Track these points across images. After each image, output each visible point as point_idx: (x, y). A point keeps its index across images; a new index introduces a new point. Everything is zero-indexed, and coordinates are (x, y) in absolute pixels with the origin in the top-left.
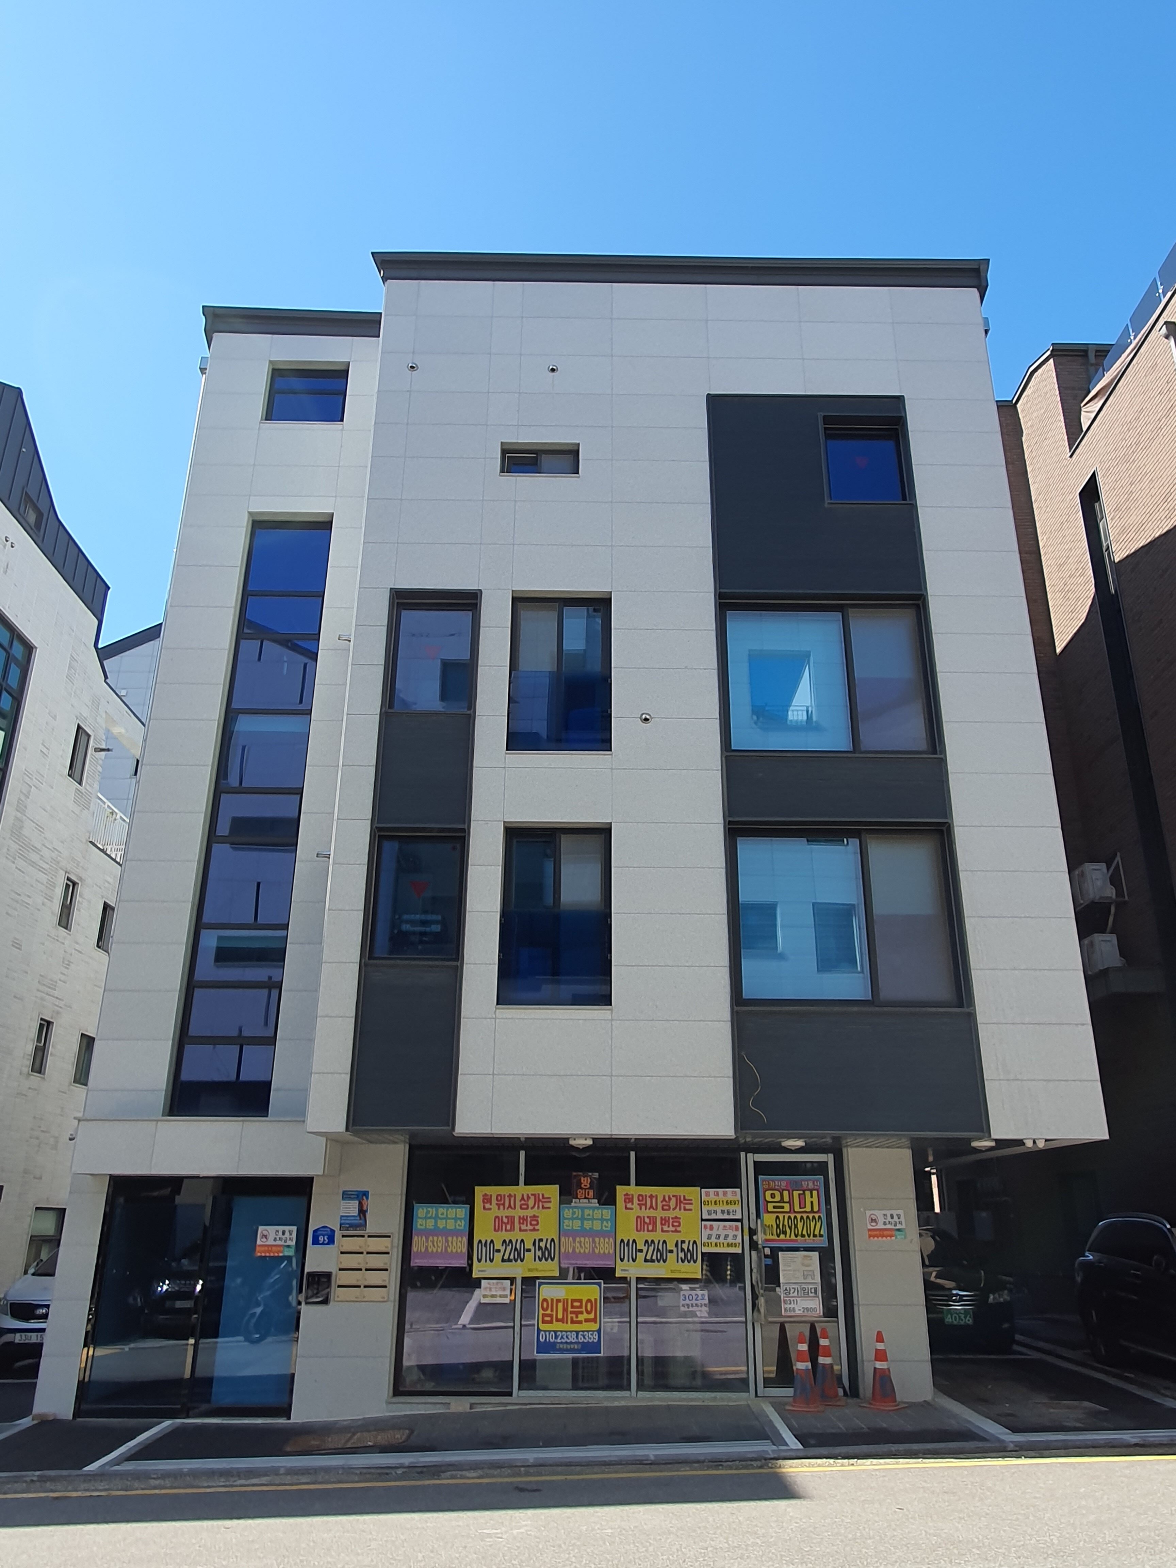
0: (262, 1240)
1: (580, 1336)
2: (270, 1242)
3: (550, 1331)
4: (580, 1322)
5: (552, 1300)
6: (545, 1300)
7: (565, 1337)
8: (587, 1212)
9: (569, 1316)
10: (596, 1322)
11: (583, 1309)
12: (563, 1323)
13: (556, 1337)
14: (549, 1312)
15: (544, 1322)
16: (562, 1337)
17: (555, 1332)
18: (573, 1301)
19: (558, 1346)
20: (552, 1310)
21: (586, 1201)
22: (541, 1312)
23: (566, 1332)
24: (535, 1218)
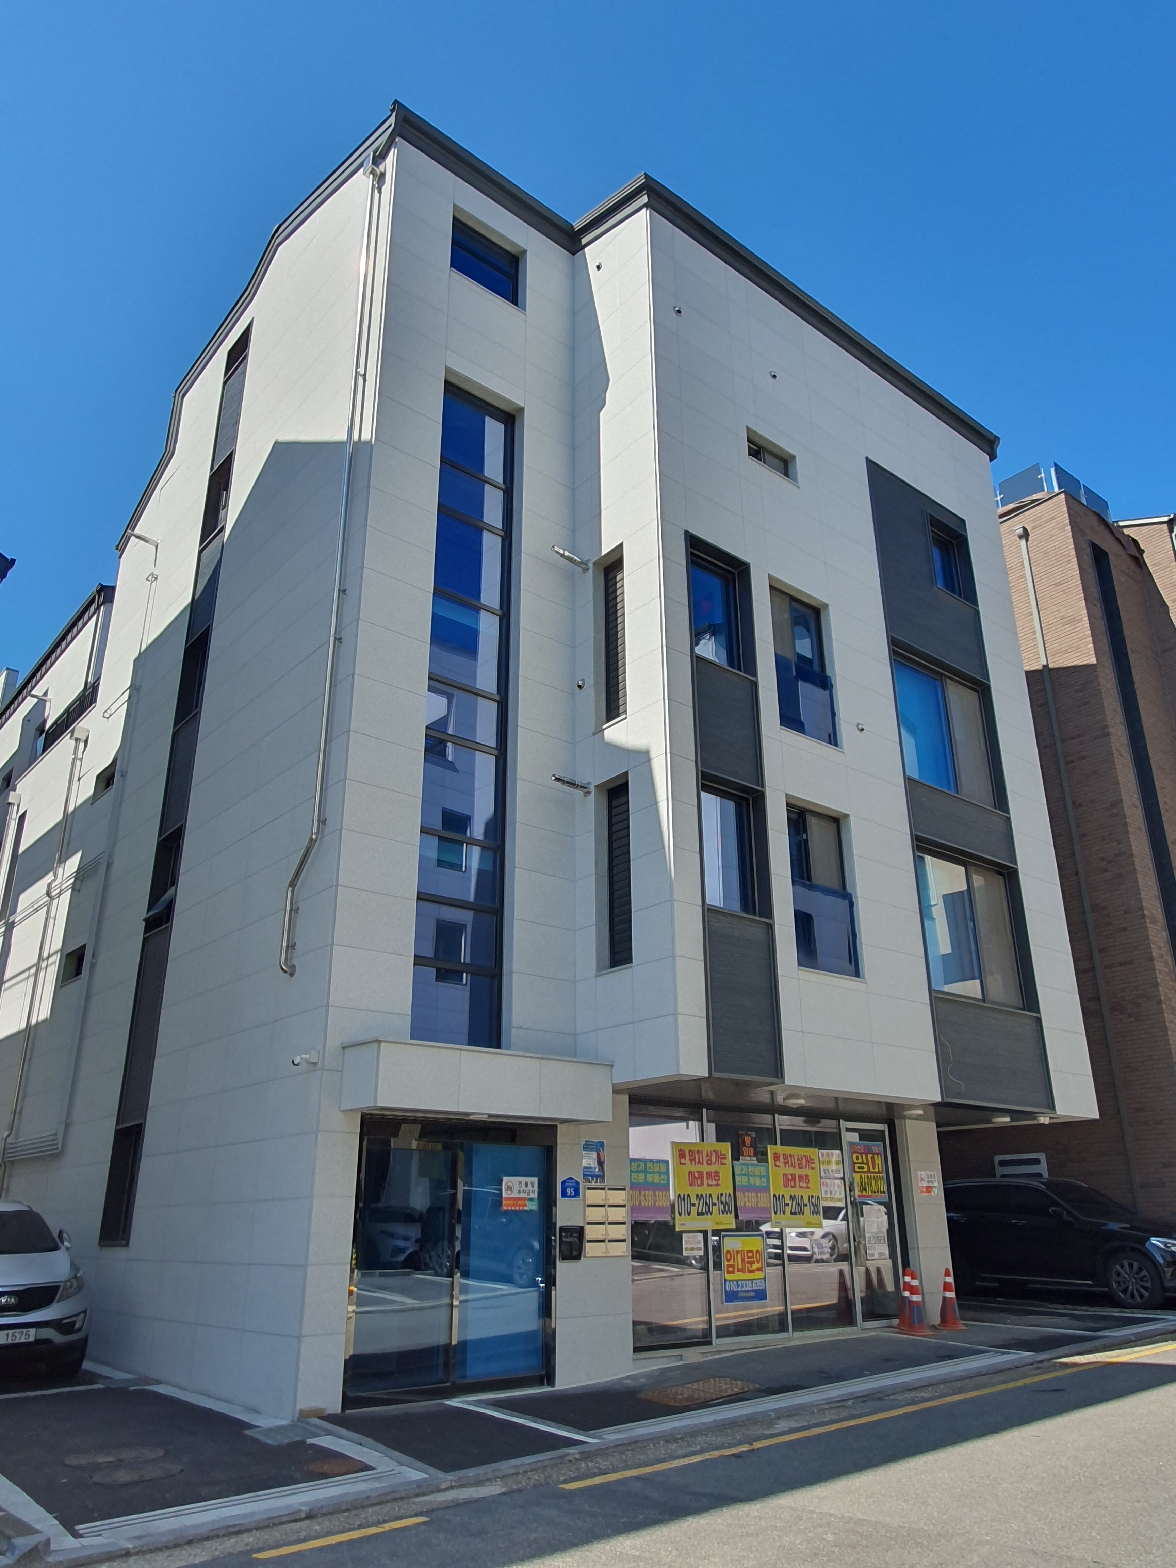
0: (508, 1192)
1: (754, 1284)
2: (515, 1195)
3: (733, 1281)
4: (752, 1271)
5: (733, 1251)
6: (728, 1252)
7: (744, 1285)
8: (751, 1168)
9: (747, 1265)
10: (762, 1271)
11: (755, 1260)
12: (743, 1272)
13: (738, 1286)
14: (731, 1263)
15: (729, 1272)
16: (742, 1286)
17: (737, 1281)
18: (748, 1251)
19: (740, 1295)
20: (734, 1261)
21: (749, 1158)
22: (726, 1263)
23: (745, 1280)
24: (717, 1173)
